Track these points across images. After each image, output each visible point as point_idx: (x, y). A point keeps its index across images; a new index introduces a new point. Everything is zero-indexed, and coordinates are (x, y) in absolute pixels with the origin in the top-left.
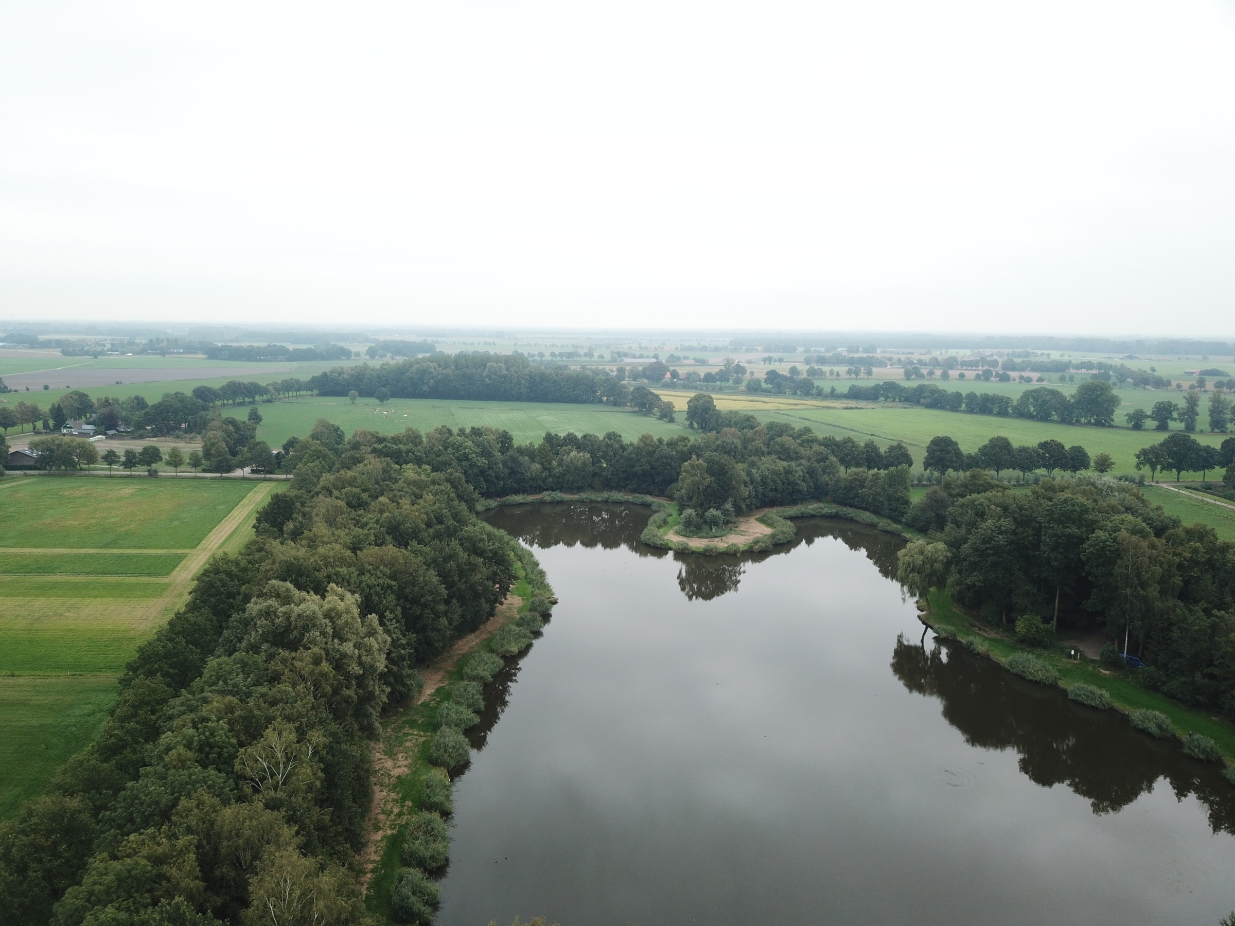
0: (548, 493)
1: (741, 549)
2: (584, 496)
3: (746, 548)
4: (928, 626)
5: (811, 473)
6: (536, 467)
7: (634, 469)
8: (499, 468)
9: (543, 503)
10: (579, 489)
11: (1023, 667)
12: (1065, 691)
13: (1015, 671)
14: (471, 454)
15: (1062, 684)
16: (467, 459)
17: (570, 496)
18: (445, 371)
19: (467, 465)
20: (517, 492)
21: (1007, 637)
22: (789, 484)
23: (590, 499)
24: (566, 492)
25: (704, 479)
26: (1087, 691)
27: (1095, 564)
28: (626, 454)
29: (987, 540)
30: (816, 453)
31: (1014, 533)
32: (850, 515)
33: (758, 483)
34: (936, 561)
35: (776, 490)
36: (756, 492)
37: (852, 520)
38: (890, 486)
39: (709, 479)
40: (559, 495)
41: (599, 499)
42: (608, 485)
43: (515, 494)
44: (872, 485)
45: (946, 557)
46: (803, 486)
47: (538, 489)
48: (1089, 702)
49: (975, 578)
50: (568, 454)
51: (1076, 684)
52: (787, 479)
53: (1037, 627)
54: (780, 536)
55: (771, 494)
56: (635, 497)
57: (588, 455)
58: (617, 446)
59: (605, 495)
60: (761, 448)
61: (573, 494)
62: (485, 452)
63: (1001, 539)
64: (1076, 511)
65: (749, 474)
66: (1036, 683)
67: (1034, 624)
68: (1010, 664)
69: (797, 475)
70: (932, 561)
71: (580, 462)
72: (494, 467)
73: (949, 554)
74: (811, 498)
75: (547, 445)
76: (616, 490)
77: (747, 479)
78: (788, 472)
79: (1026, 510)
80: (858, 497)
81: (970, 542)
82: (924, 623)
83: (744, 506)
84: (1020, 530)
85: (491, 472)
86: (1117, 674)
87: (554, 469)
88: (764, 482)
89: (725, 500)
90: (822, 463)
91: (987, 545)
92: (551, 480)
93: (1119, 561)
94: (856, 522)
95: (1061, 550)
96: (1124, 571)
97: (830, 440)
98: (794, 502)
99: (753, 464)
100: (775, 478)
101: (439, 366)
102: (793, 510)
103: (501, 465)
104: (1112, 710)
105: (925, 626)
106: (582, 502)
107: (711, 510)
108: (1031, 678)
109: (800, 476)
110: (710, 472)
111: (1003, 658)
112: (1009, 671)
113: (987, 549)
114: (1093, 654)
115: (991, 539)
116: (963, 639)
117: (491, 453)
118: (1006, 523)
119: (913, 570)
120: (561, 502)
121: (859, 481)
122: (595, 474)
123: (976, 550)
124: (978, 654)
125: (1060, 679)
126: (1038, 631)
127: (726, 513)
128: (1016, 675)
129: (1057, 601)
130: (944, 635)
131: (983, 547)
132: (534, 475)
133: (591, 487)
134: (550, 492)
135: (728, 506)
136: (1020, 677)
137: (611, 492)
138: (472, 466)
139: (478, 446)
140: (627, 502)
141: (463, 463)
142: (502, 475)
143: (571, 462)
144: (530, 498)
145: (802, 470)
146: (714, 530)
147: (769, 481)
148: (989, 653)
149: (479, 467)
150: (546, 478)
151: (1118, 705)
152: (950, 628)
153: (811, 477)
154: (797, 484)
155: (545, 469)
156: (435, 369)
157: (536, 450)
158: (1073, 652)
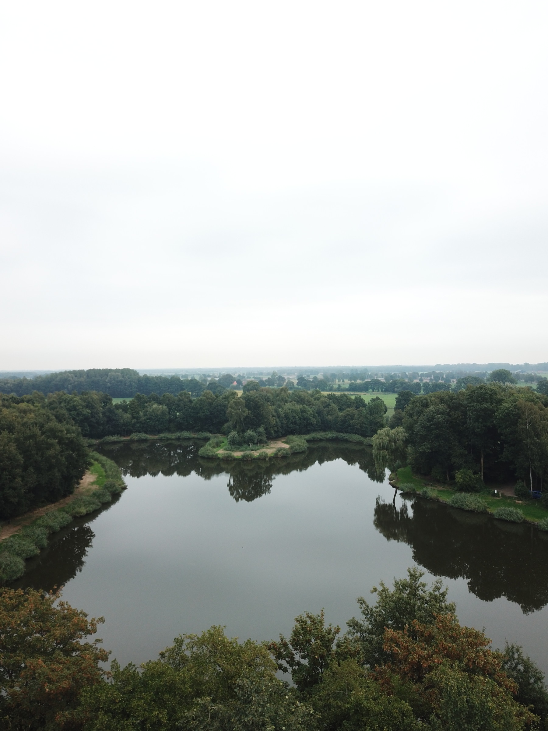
0: (135, 434)
1: (269, 456)
2: (162, 435)
3: (272, 455)
4: (397, 488)
5: (319, 412)
6: (127, 416)
7: (199, 414)
8: (99, 417)
9: (132, 441)
10: (160, 432)
11: (461, 502)
12: (492, 515)
13: (457, 506)
14: (78, 406)
15: (489, 510)
16: (75, 409)
17: (152, 437)
18: (80, 380)
19: (75, 414)
20: (113, 434)
21: (451, 489)
22: (304, 419)
23: (167, 438)
24: (150, 434)
25: (244, 412)
26: (507, 511)
27: (504, 426)
28: (193, 405)
29: (430, 419)
30: (322, 402)
31: (448, 414)
32: (345, 438)
33: (282, 417)
34: (398, 440)
35: (295, 423)
36: (281, 423)
37: (347, 441)
38: (370, 415)
39: (247, 412)
40: (143, 436)
41: (173, 437)
42: (180, 428)
43: (111, 435)
44: (359, 417)
45: (405, 437)
46: (314, 421)
47: (128, 433)
48: (509, 518)
49: (425, 447)
50: (151, 406)
51: (499, 508)
52: (303, 416)
53: (470, 477)
54: (297, 447)
55: (292, 426)
56: (199, 434)
57: (165, 407)
58: (186, 400)
59: (178, 434)
60: (285, 398)
61: (155, 435)
62: (89, 405)
63: (440, 418)
64: (488, 393)
65: (276, 411)
66: (472, 512)
67: (468, 475)
68: (453, 502)
69: (309, 413)
70: (394, 440)
71: (160, 411)
72: (96, 416)
73: (407, 435)
74: (320, 430)
75: (136, 401)
76: (186, 430)
77: (275, 414)
78: (303, 411)
79: (455, 399)
80: (351, 426)
81: (420, 422)
82: (393, 486)
83: (273, 432)
84: (452, 413)
85: (93, 419)
86: (527, 502)
87: (141, 417)
88: (287, 417)
89: (259, 426)
90: (327, 408)
91: (431, 423)
92: (138, 425)
93: (520, 421)
94: (350, 442)
95: (481, 420)
96: (524, 427)
97: (332, 395)
98: (308, 432)
99: (280, 406)
100: (295, 415)
101: (76, 376)
102: (307, 437)
103: (101, 414)
104: (525, 522)
105: (395, 489)
106: (161, 440)
107: (248, 431)
108: (467, 508)
109: (311, 414)
110: (248, 406)
111: (447, 499)
112: (453, 506)
113: (432, 425)
114: (509, 493)
115: (433, 418)
116: (420, 492)
117: (93, 406)
118: (442, 407)
119: (383, 448)
120: (145, 441)
121: (350, 416)
122: (170, 421)
123: (423, 427)
124: (431, 499)
125: (489, 508)
126: (471, 480)
127: (259, 434)
128: (457, 508)
129: (482, 461)
130: (407, 490)
131: (429, 424)
132: (125, 422)
133: (169, 430)
134: (138, 433)
135: (261, 429)
136: (461, 510)
137: (182, 432)
138: (78, 414)
139: (85, 401)
140: (193, 438)
141: (72, 413)
142: (102, 422)
143: (153, 412)
144: (123, 439)
145: (313, 411)
146: (251, 446)
147: (290, 416)
148: (438, 498)
149: (84, 415)
150: (135, 424)
151: (529, 519)
152: (410, 485)
153: (319, 415)
154: (310, 419)
155: (133, 417)
156: (72, 378)
157: (128, 405)
158: (496, 492)
